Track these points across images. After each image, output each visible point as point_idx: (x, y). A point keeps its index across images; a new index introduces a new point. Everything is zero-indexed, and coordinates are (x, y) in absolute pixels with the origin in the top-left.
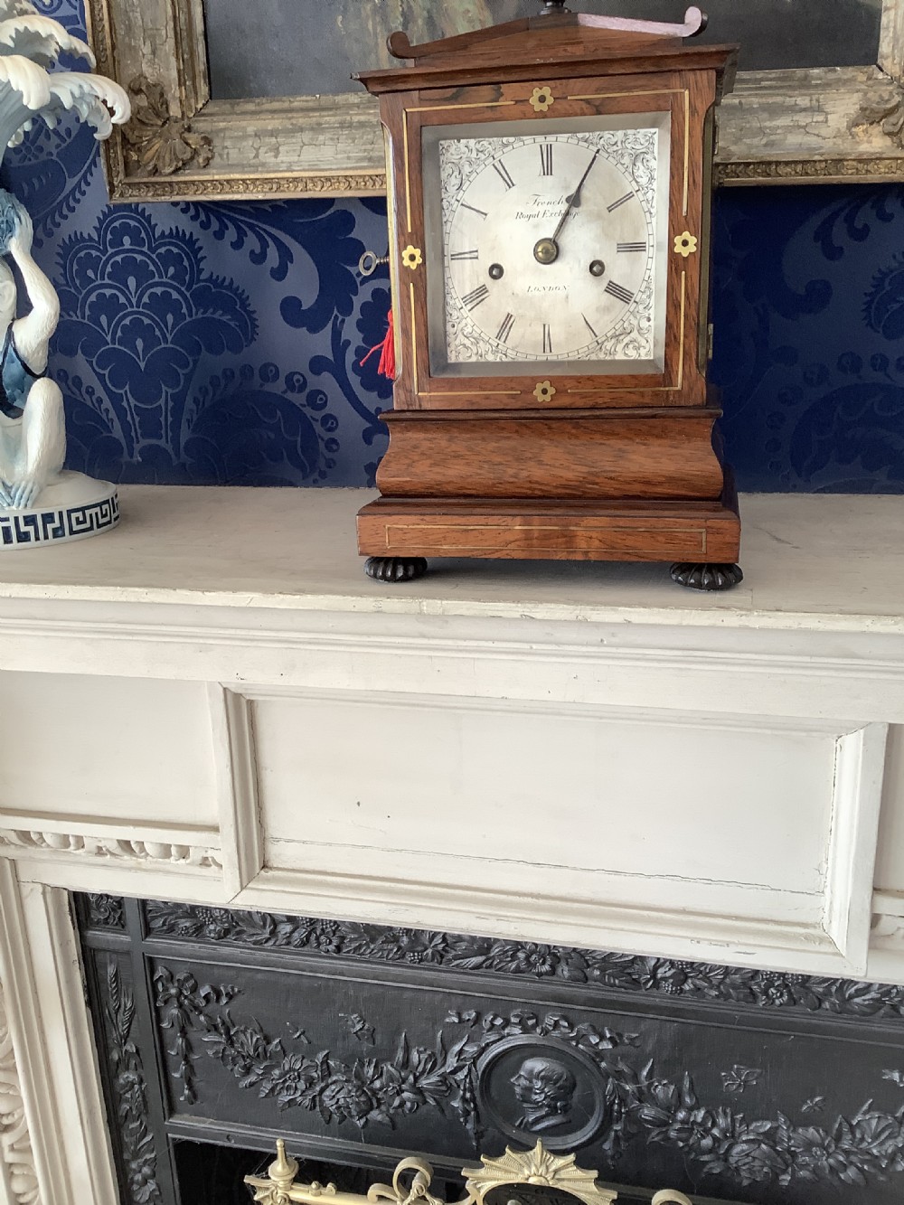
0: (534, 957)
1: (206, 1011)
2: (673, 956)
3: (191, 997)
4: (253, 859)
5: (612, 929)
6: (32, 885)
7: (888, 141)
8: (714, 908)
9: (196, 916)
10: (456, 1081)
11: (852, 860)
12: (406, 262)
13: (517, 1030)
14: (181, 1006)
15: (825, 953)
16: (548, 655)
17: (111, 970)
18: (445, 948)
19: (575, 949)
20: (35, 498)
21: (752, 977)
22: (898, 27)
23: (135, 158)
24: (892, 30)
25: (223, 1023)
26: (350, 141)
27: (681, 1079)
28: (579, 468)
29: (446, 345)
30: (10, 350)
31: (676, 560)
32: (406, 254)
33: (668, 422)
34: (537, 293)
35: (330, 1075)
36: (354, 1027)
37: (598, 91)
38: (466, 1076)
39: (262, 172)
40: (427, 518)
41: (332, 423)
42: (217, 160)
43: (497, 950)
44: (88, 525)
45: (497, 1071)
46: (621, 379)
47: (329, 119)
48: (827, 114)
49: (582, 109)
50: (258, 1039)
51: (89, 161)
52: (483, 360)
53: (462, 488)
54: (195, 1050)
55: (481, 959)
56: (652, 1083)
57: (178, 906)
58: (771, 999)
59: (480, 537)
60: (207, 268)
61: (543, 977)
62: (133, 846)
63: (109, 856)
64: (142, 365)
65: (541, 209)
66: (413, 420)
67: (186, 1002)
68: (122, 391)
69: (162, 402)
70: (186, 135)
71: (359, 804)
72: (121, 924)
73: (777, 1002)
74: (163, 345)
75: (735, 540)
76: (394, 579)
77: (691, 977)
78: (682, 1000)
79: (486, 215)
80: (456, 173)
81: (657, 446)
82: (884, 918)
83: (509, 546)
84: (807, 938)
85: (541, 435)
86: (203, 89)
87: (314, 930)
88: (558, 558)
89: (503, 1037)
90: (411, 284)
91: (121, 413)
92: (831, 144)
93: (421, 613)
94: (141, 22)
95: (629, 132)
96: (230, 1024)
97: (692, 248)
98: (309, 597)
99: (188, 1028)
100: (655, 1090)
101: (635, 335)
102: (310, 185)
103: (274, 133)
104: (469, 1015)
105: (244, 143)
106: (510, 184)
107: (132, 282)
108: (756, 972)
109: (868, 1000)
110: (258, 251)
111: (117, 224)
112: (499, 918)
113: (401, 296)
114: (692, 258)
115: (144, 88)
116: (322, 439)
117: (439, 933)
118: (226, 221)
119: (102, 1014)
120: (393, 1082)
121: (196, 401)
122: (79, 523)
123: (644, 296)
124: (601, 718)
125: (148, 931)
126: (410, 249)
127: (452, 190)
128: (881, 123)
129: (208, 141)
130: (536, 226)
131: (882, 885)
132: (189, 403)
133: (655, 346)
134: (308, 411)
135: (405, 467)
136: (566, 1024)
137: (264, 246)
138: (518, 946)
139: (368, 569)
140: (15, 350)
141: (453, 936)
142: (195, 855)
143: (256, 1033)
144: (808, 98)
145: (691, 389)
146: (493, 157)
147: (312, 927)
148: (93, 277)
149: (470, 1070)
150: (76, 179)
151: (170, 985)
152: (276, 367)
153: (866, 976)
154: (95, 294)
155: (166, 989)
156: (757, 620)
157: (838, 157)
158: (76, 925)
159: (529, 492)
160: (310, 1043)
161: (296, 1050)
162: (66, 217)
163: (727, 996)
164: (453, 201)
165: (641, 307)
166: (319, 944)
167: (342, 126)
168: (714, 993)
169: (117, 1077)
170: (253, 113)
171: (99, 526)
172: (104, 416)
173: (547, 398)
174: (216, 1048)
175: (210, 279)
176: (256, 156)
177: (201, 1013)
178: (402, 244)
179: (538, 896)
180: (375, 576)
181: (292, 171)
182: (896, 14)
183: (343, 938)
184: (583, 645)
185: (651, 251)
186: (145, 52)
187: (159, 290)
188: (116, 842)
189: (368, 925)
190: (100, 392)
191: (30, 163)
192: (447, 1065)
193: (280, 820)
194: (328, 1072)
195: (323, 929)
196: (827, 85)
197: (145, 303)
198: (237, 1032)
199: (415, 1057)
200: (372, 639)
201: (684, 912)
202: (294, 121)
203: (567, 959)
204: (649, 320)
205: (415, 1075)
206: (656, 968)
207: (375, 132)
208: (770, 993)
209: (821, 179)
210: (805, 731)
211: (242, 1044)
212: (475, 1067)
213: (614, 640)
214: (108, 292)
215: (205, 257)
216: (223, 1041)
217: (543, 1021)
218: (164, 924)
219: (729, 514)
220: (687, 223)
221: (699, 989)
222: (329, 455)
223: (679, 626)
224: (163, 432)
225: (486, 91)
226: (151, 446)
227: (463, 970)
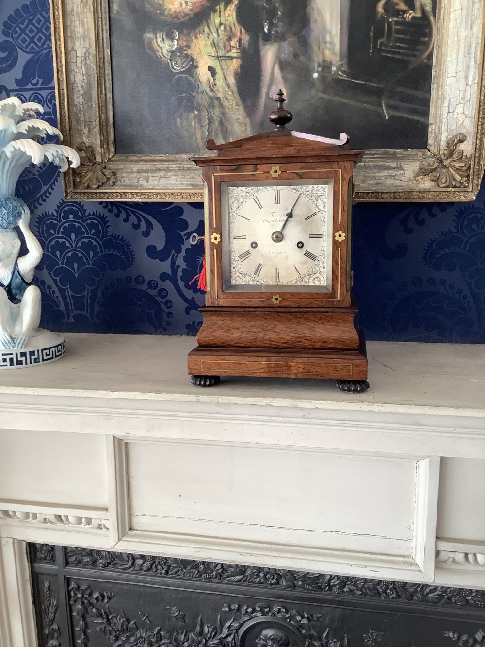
0: (268, 575)
1: (96, 606)
2: (338, 573)
3: (89, 599)
4: (125, 525)
5: (308, 560)
6: (7, 539)
7: (433, 183)
8: (359, 549)
9: (92, 555)
10: (227, 642)
11: (425, 523)
12: (213, 240)
13: (259, 614)
14: (83, 603)
15: (413, 571)
16: (278, 422)
17: (46, 584)
18: (223, 571)
19: (289, 571)
20: (26, 344)
21: (378, 584)
22: (436, 132)
23: (78, 180)
24: (433, 133)
25: (105, 612)
26: (183, 176)
27: (343, 638)
28: (293, 335)
29: (230, 277)
30: (16, 272)
31: (339, 378)
32: (213, 237)
33: (334, 315)
34: (273, 255)
35: (161, 640)
36: (174, 614)
37: (301, 169)
38: (232, 639)
39: (141, 189)
40: (221, 357)
41: (170, 304)
42: (119, 183)
43: (249, 572)
44: (51, 356)
45: (249, 636)
46: (312, 294)
47: (173, 166)
48: (405, 170)
49: (293, 177)
50: (123, 621)
51: (54, 179)
52: (248, 284)
53: (238, 343)
54: (90, 628)
55: (241, 577)
56: (329, 641)
57: (83, 549)
58: (388, 595)
59: (247, 366)
60: (111, 230)
61: (272, 586)
62: (63, 518)
63: (49, 524)
64: (76, 275)
65: (275, 218)
66: (215, 311)
67: (86, 601)
68: (66, 288)
69: (85, 293)
70: (104, 171)
71: (180, 495)
72: (53, 560)
73: (391, 597)
74: (88, 266)
75: (365, 369)
76: (205, 386)
77: (347, 584)
78: (344, 597)
79: (249, 220)
80: (236, 202)
81: (329, 326)
82: (442, 552)
83: (260, 371)
84: (404, 563)
85: (275, 320)
86: (112, 149)
87: (154, 562)
88: (283, 377)
89: (252, 618)
90: (215, 250)
91: (64, 298)
92: (407, 184)
93: (218, 403)
94: (83, 118)
95: (315, 186)
96: (109, 613)
97: (343, 238)
98: (164, 394)
99: (86, 616)
100: (330, 645)
101: (318, 274)
102: (164, 196)
103: (146, 171)
104: (234, 606)
105: (132, 175)
106: (261, 207)
107: (73, 236)
108: (380, 581)
109: (436, 595)
110: (136, 223)
111: (66, 208)
112: (251, 555)
113: (210, 255)
114: (343, 242)
115: (84, 148)
116: (165, 312)
117: (219, 563)
118: (120, 208)
119: (40, 607)
120: (194, 643)
121: (103, 293)
122: (47, 355)
123: (322, 258)
124: (302, 451)
125: (67, 563)
126: (215, 235)
127: (234, 209)
128: (429, 175)
129: (114, 174)
130: (273, 226)
131: (441, 536)
132: (99, 294)
133: (327, 280)
134: (158, 299)
135: (211, 333)
136: (284, 610)
137: (139, 221)
138: (260, 569)
139: (192, 381)
140: (18, 272)
141: (226, 565)
142: (95, 523)
143: (122, 617)
144: (396, 163)
145: (344, 300)
146: (253, 195)
147: (153, 561)
148: (53, 233)
149: (234, 635)
150: (48, 186)
151: (77, 592)
152: (143, 278)
153: (434, 582)
154: (54, 241)
155: (75, 595)
156: (376, 408)
157: (410, 191)
158: (29, 560)
159: (269, 345)
160: (151, 622)
161: (143, 627)
162: (41, 204)
163: (365, 594)
164: (235, 214)
165: (320, 263)
166: (157, 570)
167: (179, 169)
168: (359, 592)
169: (47, 643)
170: (136, 161)
171: (56, 356)
172: (56, 300)
173: (278, 302)
174: (101, 626)
175: (112, 236)
176: (138, 182)
177: (93, 607)
178: (211, 233)
179: (271, 543)
180: (196, 384)
181: (155, 189)
182: (435, 127)
183: (169, 566)
184: (294, 418)
185: (325, 238)
186: (85, 132)
187: (86, 240)
188: (54, 516)
189: (183, 559)
190: (54, 288)
191: (24, 178)
192: (222, 634)
193: (139, 505)
194: (160, 638)
195: (159, 562)
196: (404, 157)
197: (79, 246)
198: (112, 617)
199: (206, 629)
200: (194, 414)
201: (344, 550)
202: (156, 166)
203: (285, 576)
204: (324, 268)
205: (206, 640)
206: (330, 580)
207: (195, 173)
208: (387, 592)
209: (402, 200)
210: (401, 458)
211: (115, 624)
212: (237, 634)
213: (309, 416)
214: (61, 240)
215: (110, 225)
216: (105, 622)
217: (273, 609)
218: (76, 560)
219: (362, 357)
220: (341, 227)
221: (352, 590)
222: (168, 320)
223: (341, 410)
224: (85, 307)
225: (251, 167)
226: (79, 314)
227: (231, 583)
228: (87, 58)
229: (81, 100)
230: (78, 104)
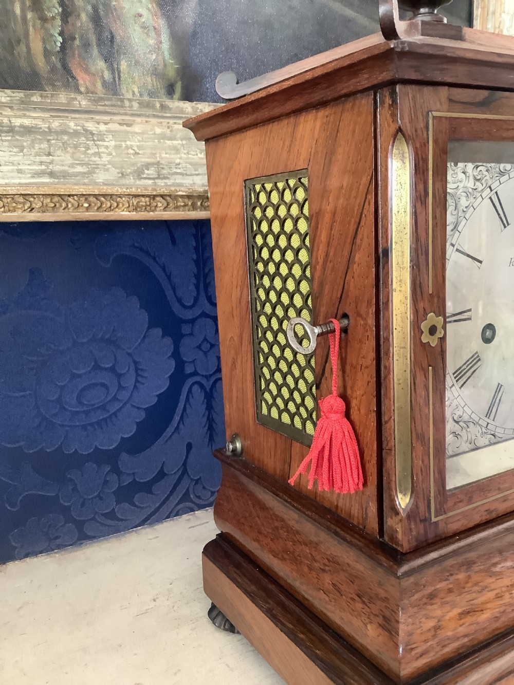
12: (426, 337)
32: (426, 326)
79: (480, 262)
80: (452, 207)
90: (431, 369)
106: (505, 223)
126: (431, 319)
146: (490, 187)
178: (421, 311)
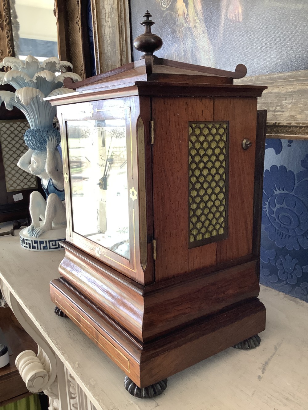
20: (40, 234)
30: (50, 182)
34: (104, 202)
44: (57, 246)
65: (103, 163)
90: (67, 190)
97: (135, 197)
122: (53, 245)
126: (66, 174)
130: (102, 170)
145: (139, 274)
228: (112, 13)
229: (109, 48)
230: (107, 52)
